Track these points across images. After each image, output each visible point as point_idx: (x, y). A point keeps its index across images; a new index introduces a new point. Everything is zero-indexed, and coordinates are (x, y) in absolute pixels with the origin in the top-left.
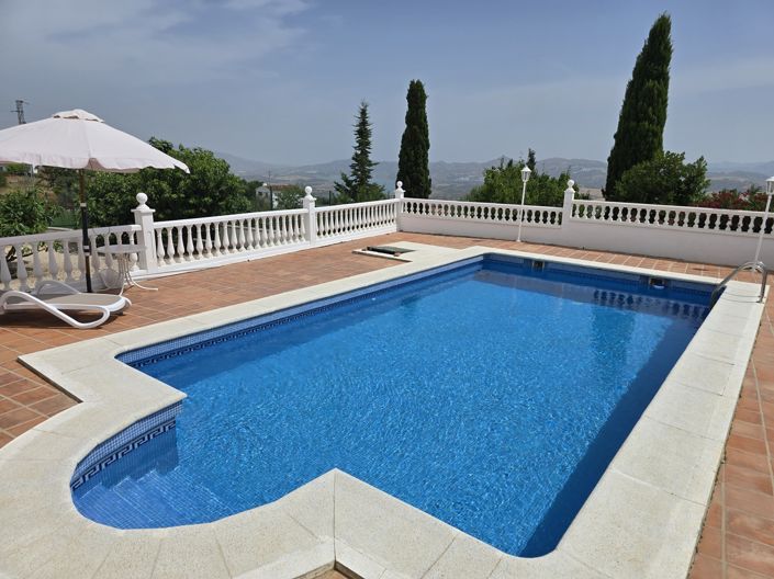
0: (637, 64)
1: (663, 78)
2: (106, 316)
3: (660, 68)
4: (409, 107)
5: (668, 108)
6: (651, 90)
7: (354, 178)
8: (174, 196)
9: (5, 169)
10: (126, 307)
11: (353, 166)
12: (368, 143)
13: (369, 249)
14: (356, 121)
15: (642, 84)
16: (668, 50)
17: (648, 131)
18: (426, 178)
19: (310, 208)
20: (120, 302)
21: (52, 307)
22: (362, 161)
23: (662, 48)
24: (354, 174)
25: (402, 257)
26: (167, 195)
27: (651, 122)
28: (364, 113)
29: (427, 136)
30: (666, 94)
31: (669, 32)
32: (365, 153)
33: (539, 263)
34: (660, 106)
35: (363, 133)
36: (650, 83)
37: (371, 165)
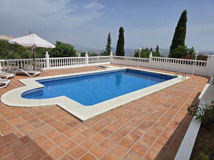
0: (178, 23)
1: (185, 26)
2: (35, 75)
3: (184, 24)
4: (120, 33)
5: (186, 34)
6: (181, 29)
7: (106, 51)
8: (60, 54)
9: (26, 48)
10: (40, 73)
11: (106, 49)
12: (110, 43)
13: (99, 66)
14: (108, 37)
15: (179, 28)
16: (186, 19)
17: (180, 40)
18: (123, 52)
19: (87, 57)
20: (39, 72)
21: (26, 72)
22: (108, 47)
23: (184, 19)
24: (106, 50)
25: (106, 68)
26: (58, 54)
27: (181, 38)
28: (109, 35)
29: (124, 41)
30: (186, 30)
31: (186, 14)
32: (109, 45)
33: (139, 71)
34: (184, 33)
35: (109, 40)
36: (181, 28)
37: (111, 48)
